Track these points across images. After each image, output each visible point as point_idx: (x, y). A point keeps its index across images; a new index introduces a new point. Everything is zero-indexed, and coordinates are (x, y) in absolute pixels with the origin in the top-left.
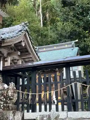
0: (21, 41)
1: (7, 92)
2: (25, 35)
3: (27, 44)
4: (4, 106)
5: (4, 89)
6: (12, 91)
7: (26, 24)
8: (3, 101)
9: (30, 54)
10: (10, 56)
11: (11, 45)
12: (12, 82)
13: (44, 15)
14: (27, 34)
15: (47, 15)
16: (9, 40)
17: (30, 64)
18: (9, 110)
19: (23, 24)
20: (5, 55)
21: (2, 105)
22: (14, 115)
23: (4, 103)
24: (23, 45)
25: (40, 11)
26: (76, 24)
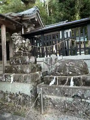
0: (35, 18)
1: (25, 45)
2: (37, 14)
3: (38, 20)
4: (23, 53)
5: (23, 43)
6: (28, 44)
7: (37, 7)
8: (23, 50)
9: (40, 26)
10: (29, 27)
11: (29, 19)
12: (28, 39)
13: (49, 11)
14: (38, 13)
15: (51, 10)
16: (27, 16)
17: (40, 29)
18: (27, 55)
19: (36, 7)
20: (26, 27)
21: (22, 53)
22: (30, 59)
23: (23, 52)
24: (37, 20)
25: (47, 8)
26: (67, 12)
